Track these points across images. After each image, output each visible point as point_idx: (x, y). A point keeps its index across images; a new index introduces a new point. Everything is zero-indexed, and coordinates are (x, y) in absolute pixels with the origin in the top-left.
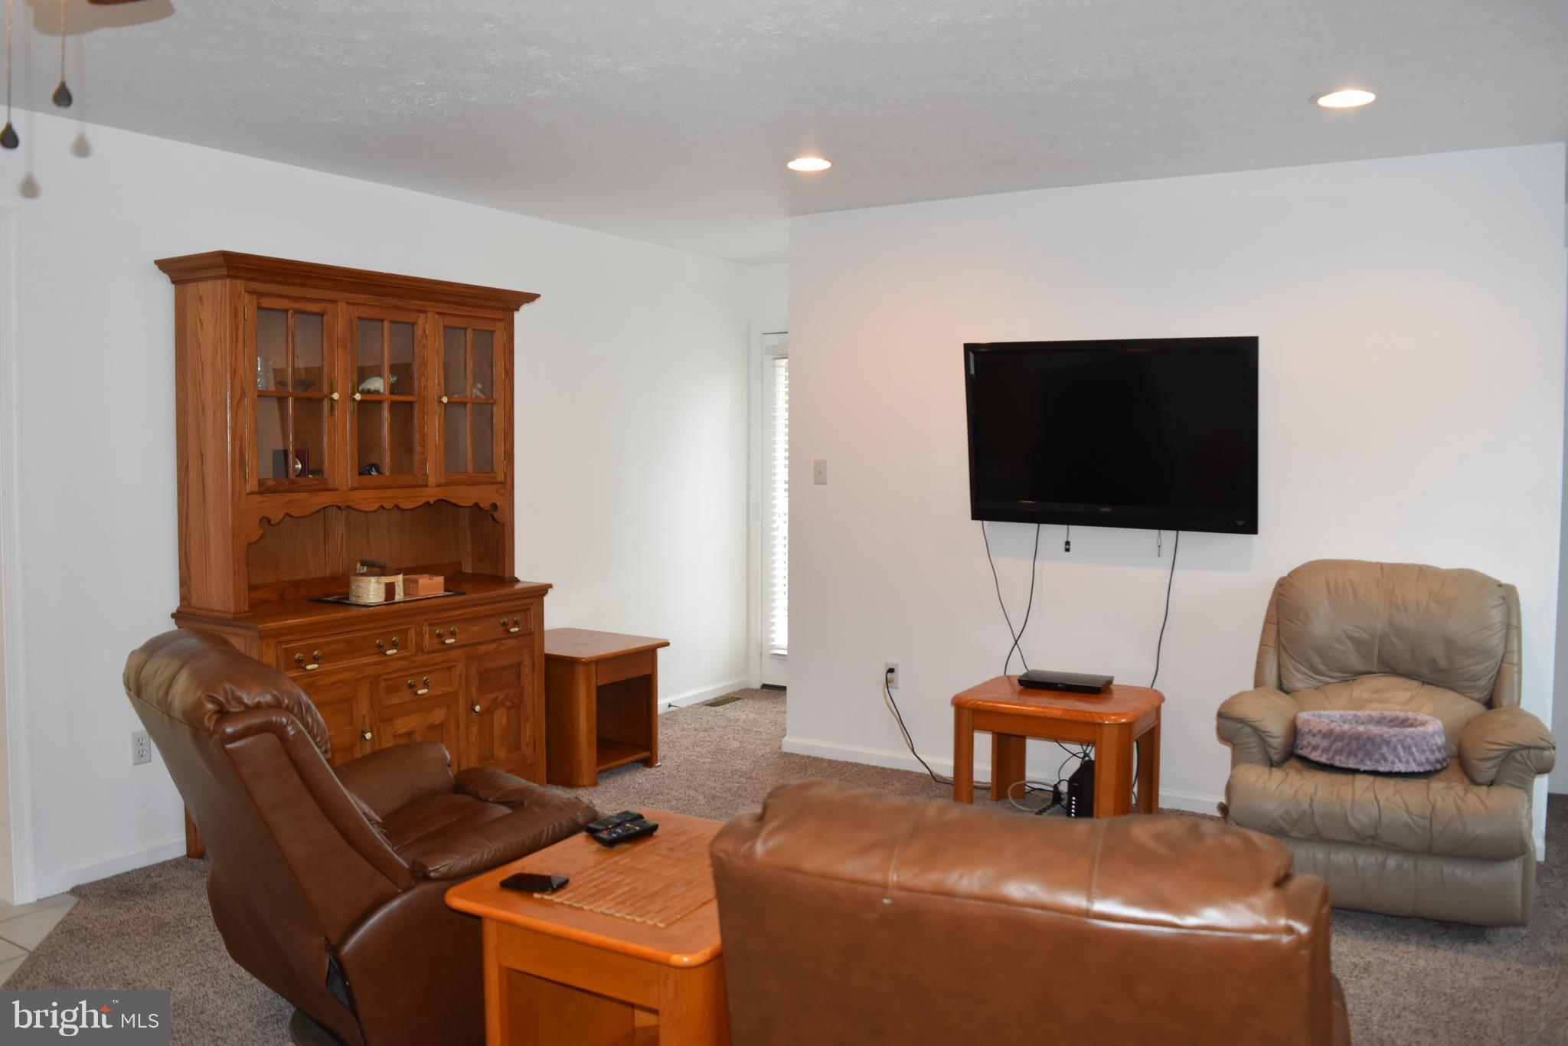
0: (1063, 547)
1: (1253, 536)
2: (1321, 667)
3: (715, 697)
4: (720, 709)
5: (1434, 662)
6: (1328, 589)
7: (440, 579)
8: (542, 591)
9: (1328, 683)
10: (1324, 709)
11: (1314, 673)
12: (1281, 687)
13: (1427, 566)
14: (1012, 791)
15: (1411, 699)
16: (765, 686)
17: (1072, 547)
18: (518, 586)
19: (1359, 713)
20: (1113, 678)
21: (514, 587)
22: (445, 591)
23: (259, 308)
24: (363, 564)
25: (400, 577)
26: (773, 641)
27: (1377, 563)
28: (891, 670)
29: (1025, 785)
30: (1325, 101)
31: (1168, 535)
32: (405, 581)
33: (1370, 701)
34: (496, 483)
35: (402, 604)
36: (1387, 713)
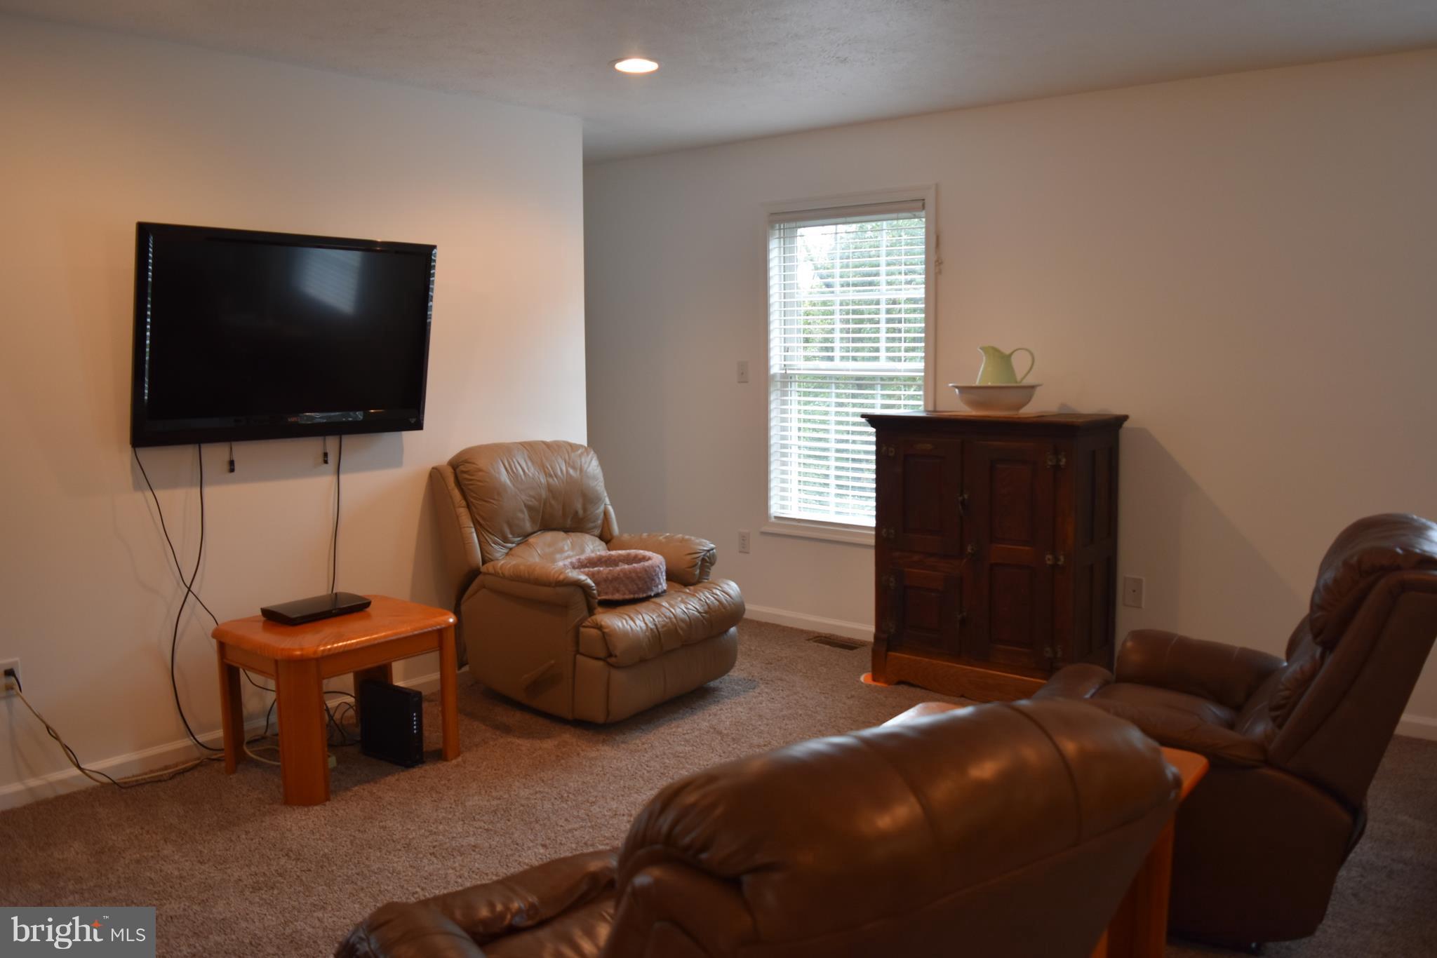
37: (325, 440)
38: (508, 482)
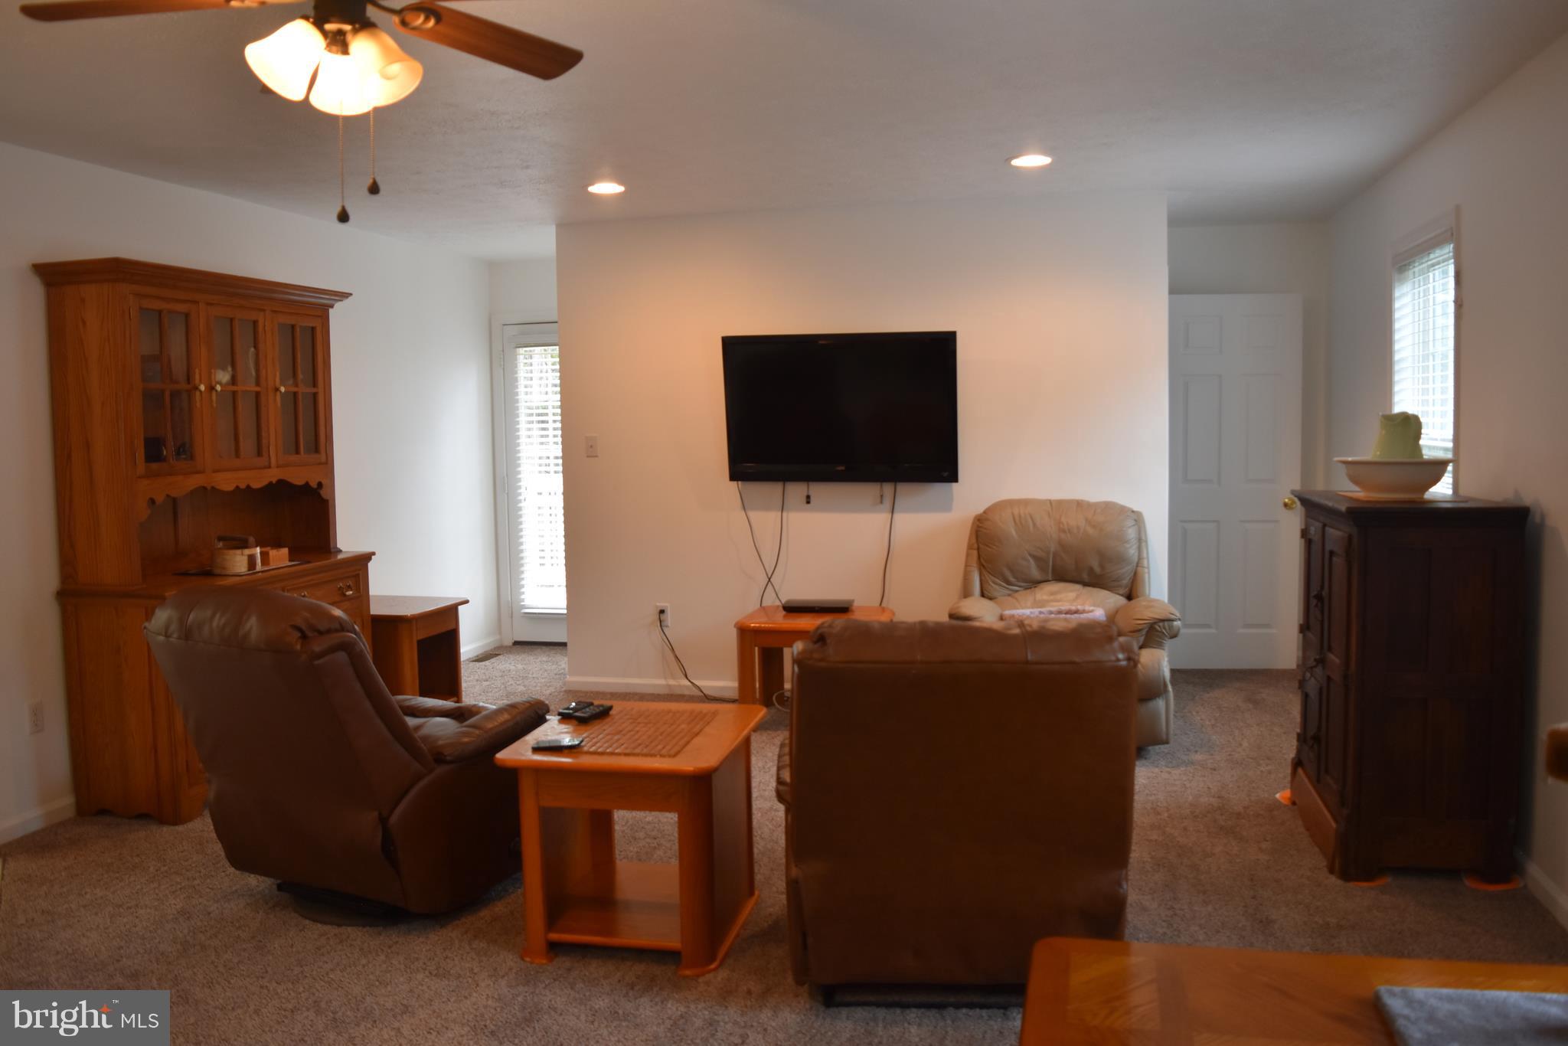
0: (804, 500)
1: (954, 484)
2: (1012, 579)
3: (475, 655)
4: (487, 663)
5: (1091, 570)
6: (1015, 521)
7: (285, 551)
8: (367, 558)
9: (1017, 591)
10: (1016, 608)
11: (1008, 584)
12: (983, 595)
13: (1082, 501)
14: (776, 698)
15: (1077, 597)
16: (516, 643)
17: (812, 499)
18: (340, 557)
19: (1042, 610)
20: (853, 601)
21: (337, 556)
22: (290, 561)
23: (141, 308)
24: (220, 539)
25: (258, 550)
26: (523, 601)
27: (1047, 500)
28: (662, 612)
29: (783, 693)
30: (1016, 162)
31: (888, 488)
32: (261, 553)
33: (1048, 601)
34: (320, 464)
35: (260, 574)
36: (1063, 608)
37: (881, 486)
38: (1014, 533)
